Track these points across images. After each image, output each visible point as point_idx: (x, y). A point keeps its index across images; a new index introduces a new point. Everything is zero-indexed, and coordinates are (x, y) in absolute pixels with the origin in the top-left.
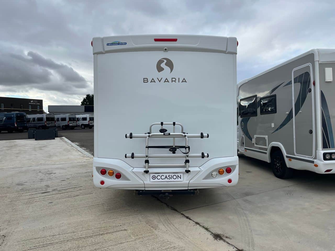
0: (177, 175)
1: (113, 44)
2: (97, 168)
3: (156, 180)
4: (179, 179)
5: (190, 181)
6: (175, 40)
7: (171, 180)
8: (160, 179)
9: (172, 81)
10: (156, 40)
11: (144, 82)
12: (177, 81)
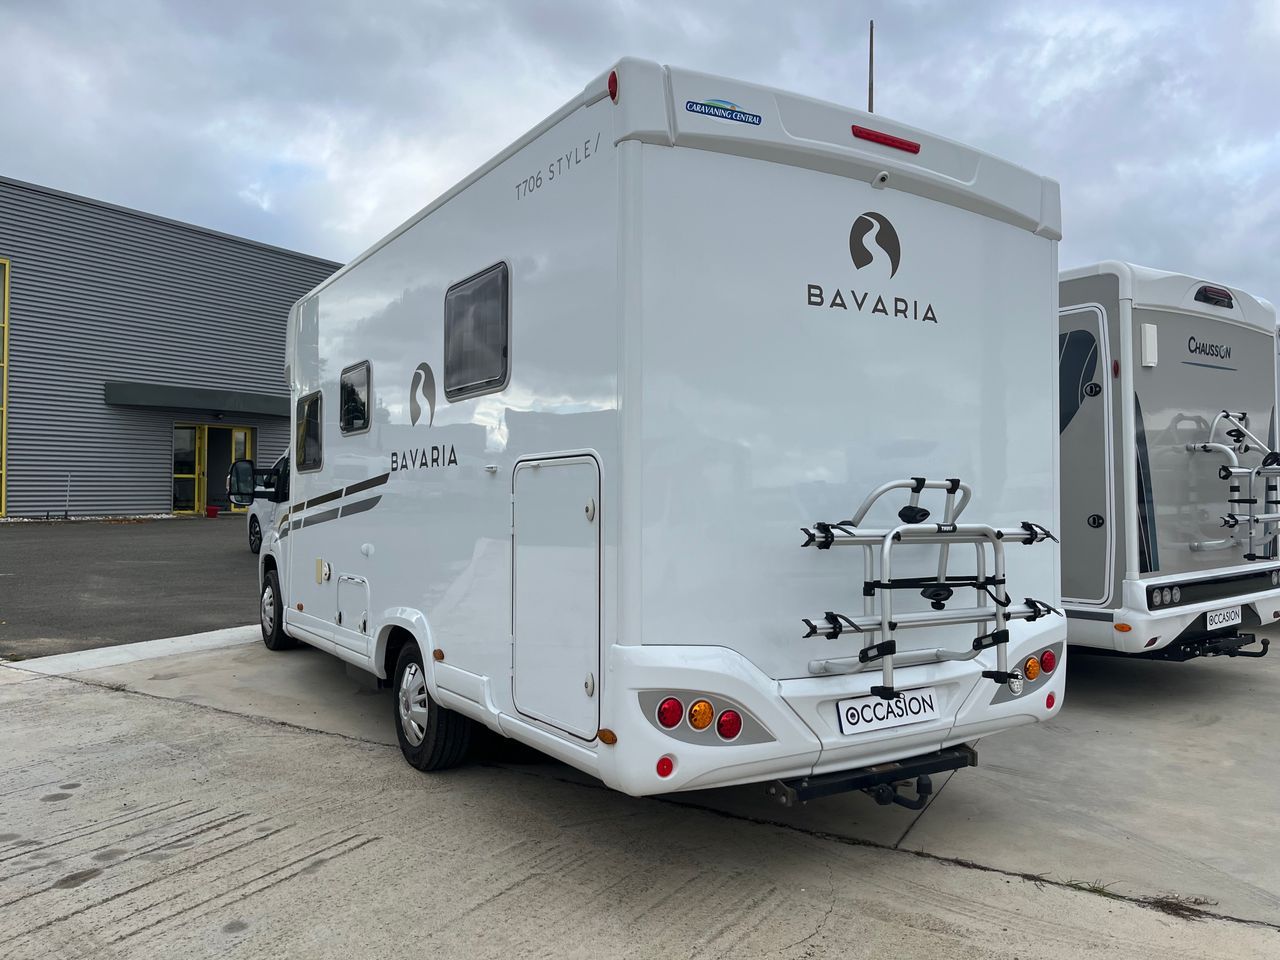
0: (918, 694)
1: (709, 109)
2: (645, 697)
3: (862, 726)
4: (928, 715)
5: (958, 717)
6: (912, 148)
7: (905, 720)
8: (872, 720)
9: (897, 311)
10: (859, 133)
11: (810, 303)
12: (910, 312)
